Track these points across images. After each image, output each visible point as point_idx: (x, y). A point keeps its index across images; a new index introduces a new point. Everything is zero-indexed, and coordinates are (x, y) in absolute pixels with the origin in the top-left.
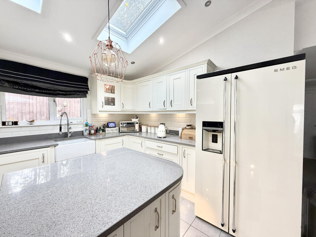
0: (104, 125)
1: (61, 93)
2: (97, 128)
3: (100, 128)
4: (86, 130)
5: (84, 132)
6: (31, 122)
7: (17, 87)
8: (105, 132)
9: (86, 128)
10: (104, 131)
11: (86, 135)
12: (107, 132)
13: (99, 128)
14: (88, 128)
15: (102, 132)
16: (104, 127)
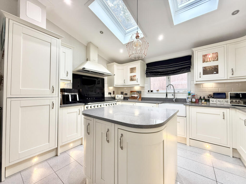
0: (210, 95)
1: (171, 72)
2: (200, 97)
3: (204, 98)
4: (188, 98)
5: (187, 99)
6: (157, 91)
7: (152, 74)
8: (209, 102)
9: (188, 96)
10: (207, 101)
11: (188, 102)
12: (211, 102)
13: (202, 97)
14: (190, 96)
15: (204, 101)
16: (208, 97)
